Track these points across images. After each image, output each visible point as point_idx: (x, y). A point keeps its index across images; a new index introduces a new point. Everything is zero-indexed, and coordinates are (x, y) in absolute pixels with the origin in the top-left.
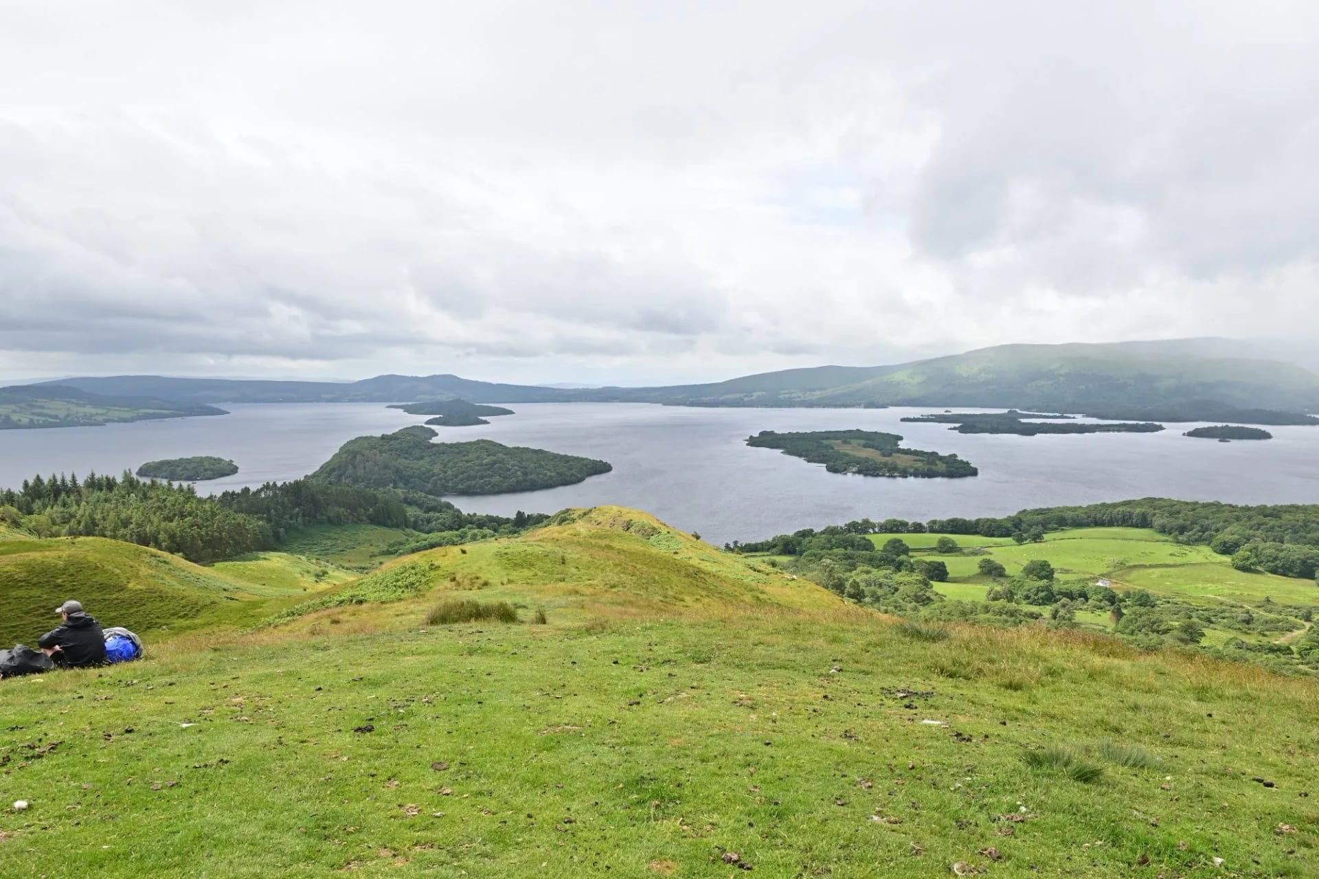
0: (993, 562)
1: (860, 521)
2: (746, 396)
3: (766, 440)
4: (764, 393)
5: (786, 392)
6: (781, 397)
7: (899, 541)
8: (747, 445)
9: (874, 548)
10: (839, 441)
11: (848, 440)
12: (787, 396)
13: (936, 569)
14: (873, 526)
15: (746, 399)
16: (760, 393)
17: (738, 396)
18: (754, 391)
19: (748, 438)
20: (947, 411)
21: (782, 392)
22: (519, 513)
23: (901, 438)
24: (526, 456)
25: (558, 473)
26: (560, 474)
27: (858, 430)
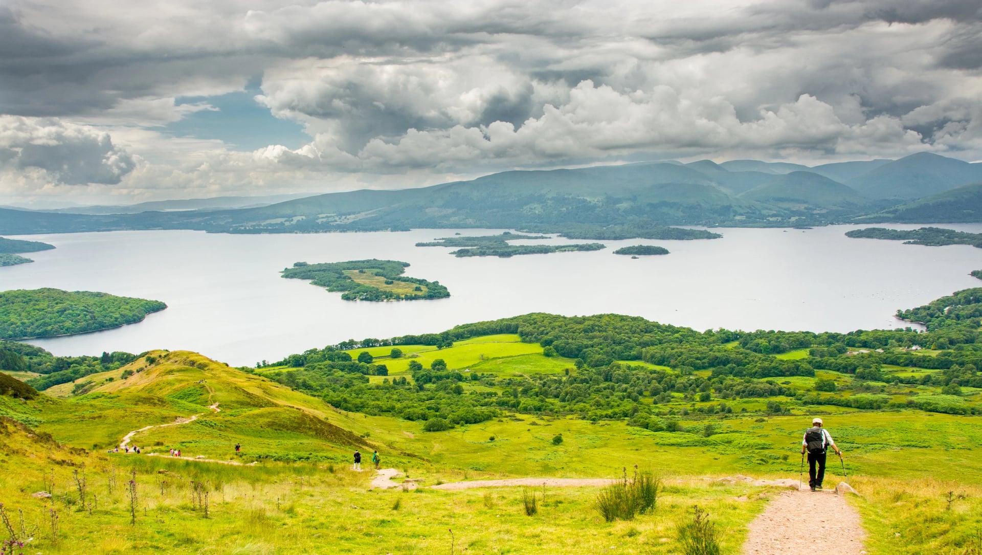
0: (416, 362)
1: (347, 341)
2: (286, 221)
3: (300, 272)
4: (304, 217)
5: (324, 215)
6: (319, 221)
7: (367, 353)
8: (282, 277)
9: (351, 358)
10: (357, 271)
11: (364, 270)
12: (324, 220)
13: (381, 368)
14: (356, 343)
15: (287, 224)
16: (299, 218)
17: (279, 221)
18: (296, 216)
19: (283, 270)
20: (457, 234)
21: (321, 216)
22: (105, 353)
23: (407, 265)
24: (91, 301)
25: (121, 315)
26: (123, 316)
27: (374, 259)
